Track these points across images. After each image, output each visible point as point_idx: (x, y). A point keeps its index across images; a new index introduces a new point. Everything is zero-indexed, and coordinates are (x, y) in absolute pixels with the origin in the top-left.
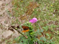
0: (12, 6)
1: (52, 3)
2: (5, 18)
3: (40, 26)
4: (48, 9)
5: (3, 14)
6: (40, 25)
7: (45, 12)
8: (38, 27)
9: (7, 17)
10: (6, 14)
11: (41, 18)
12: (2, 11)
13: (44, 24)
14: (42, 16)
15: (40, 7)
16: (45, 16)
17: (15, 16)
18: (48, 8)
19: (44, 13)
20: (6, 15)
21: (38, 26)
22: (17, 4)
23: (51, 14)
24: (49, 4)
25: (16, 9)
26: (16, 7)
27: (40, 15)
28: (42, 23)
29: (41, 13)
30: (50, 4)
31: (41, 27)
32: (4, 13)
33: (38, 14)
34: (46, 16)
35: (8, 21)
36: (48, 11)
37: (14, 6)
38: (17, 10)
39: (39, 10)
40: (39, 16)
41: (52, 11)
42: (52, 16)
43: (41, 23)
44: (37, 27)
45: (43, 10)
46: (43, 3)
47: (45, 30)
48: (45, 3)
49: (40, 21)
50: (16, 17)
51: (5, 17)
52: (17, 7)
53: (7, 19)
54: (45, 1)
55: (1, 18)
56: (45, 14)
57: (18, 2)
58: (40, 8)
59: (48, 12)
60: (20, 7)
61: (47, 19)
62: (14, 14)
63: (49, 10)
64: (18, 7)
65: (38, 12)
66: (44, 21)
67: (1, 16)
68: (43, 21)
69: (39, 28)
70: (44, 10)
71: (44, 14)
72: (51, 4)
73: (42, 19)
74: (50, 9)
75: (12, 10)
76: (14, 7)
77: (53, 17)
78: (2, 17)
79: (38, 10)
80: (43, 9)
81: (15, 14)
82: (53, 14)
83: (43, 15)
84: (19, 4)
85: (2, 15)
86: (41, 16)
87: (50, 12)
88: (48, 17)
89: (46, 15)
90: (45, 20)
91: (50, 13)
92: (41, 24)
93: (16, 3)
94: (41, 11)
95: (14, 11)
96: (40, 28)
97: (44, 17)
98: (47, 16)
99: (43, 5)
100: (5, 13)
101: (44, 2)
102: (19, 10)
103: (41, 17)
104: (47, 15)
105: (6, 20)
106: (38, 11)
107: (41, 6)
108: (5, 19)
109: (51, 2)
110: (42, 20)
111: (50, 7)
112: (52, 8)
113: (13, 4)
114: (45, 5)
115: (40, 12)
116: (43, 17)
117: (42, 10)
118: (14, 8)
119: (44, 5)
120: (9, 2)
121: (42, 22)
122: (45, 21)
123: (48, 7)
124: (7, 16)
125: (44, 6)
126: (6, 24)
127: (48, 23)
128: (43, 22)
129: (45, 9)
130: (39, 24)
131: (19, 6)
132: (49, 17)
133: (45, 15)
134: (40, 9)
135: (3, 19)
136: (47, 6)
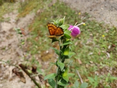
0: (28, 34)
1: (105, 32)
2: (10, 54)
3: (80, 76)
4: (97, 43)
5: (8, 47)
6: (80, 73)
7: (90, 47)
8: (75, 78)
9: (14, 53)
10: (13, 46)
11: (82, 60)
12: (7, 40)
13: (89, 72)
14: (84, 56)
15: (82, 39)
16: (90, 55)
17: (30, 52)
18: (96, 40)
19: (89, 50)
20: (12, 49)
21: (76, 76)
22: (38, 30)
23: (103, 51)
24: (97, 34)
25: (35, 39)
26: (35, 36)
27: (82, 52)
28: (85, 70)
29: (83, 49)
30: (100, 34)
31: (82, 79)
32: (10, 45)
33: (76, 51)
34: (93, 57)
35: (14, 60)
36: (97, 46)
37: (32, 33)
38: (37, 40)
39: (79, 43)
40: (79, 55)
41: (104, 47)
42: (104, 57)
43: (81, 69)
44: (73, 79)
45: (86, 45)
46: (87, 31)
47: (90, 85)
48: (91, 32)
49: (81, 65)
50: (32, 54)
51: (9, 52)
52: (37, 35)
53: (13, 57)
54: (91, 29)
55: (2, 54)
56: (92, 51)
57: (39, 27)
58: (80, 39)
59: (97, 49)
60: (42, 36)
61: (94, 63)
62: (29, 47)
63: (99, 45)
64: (40, 35)
65: (77, 48)
66: (90, 66)
67: (4, 49)
68: (87, 66)
69: (78, 79)
70: (89, 45)
71: (88, 52)
72: (102, 35)
73: (85, 62)
74: (101, 44)
75: (27, 40)
76: (32, 35)
77: (106, 59)
78: (5, 52)
79: (76, 44)
80: (88, 43)
81: (31, 47)
82: (107, 52)
83: (86, 53)
84: (41, 31)
85: (6, 47)
86: (82, 56)
87: (100, 48)
88: (96, 58)
89: (93, 55)
90: (90, 63)
91: (100, 51)
92: (83, 72)
93: (35, 29)
94: (83, 46)
95: (30, 43)
96: (80, 81)
97: (90, 58)
98: (96, 56)
99: (86, 35)
100: (13, 44)
101: (89, 30)
102: (41, 40)
103: (82, 58)
104: (96, 53)
105: (11, 58)
106: (77, 46)
107: (84, 37)
108: (10, 56)
109: (103, 31)
110: (85, 64)
111: (100, 39)
112: (104, 40)
113: (29, 30)
114: (91, 35)
115: (80, 47)
116: (87, 57)
117: (84, 44)
118: (30, 37)
119: (88, 35)
120: (24, 26)
121: (84, 67)
122: (92, 65)
123: (97, 38)
124: (15, 50)
125: (88, 37)
126: (10, 66)
127: (97, 71)
128: (86, 68)
129: (91, 42)
130: (78, 72)
131: (42, 34)
132: (100, 59)
133: (91, 53)
134: (81, 43)
135: (6, 56)
136: (95, 37)
